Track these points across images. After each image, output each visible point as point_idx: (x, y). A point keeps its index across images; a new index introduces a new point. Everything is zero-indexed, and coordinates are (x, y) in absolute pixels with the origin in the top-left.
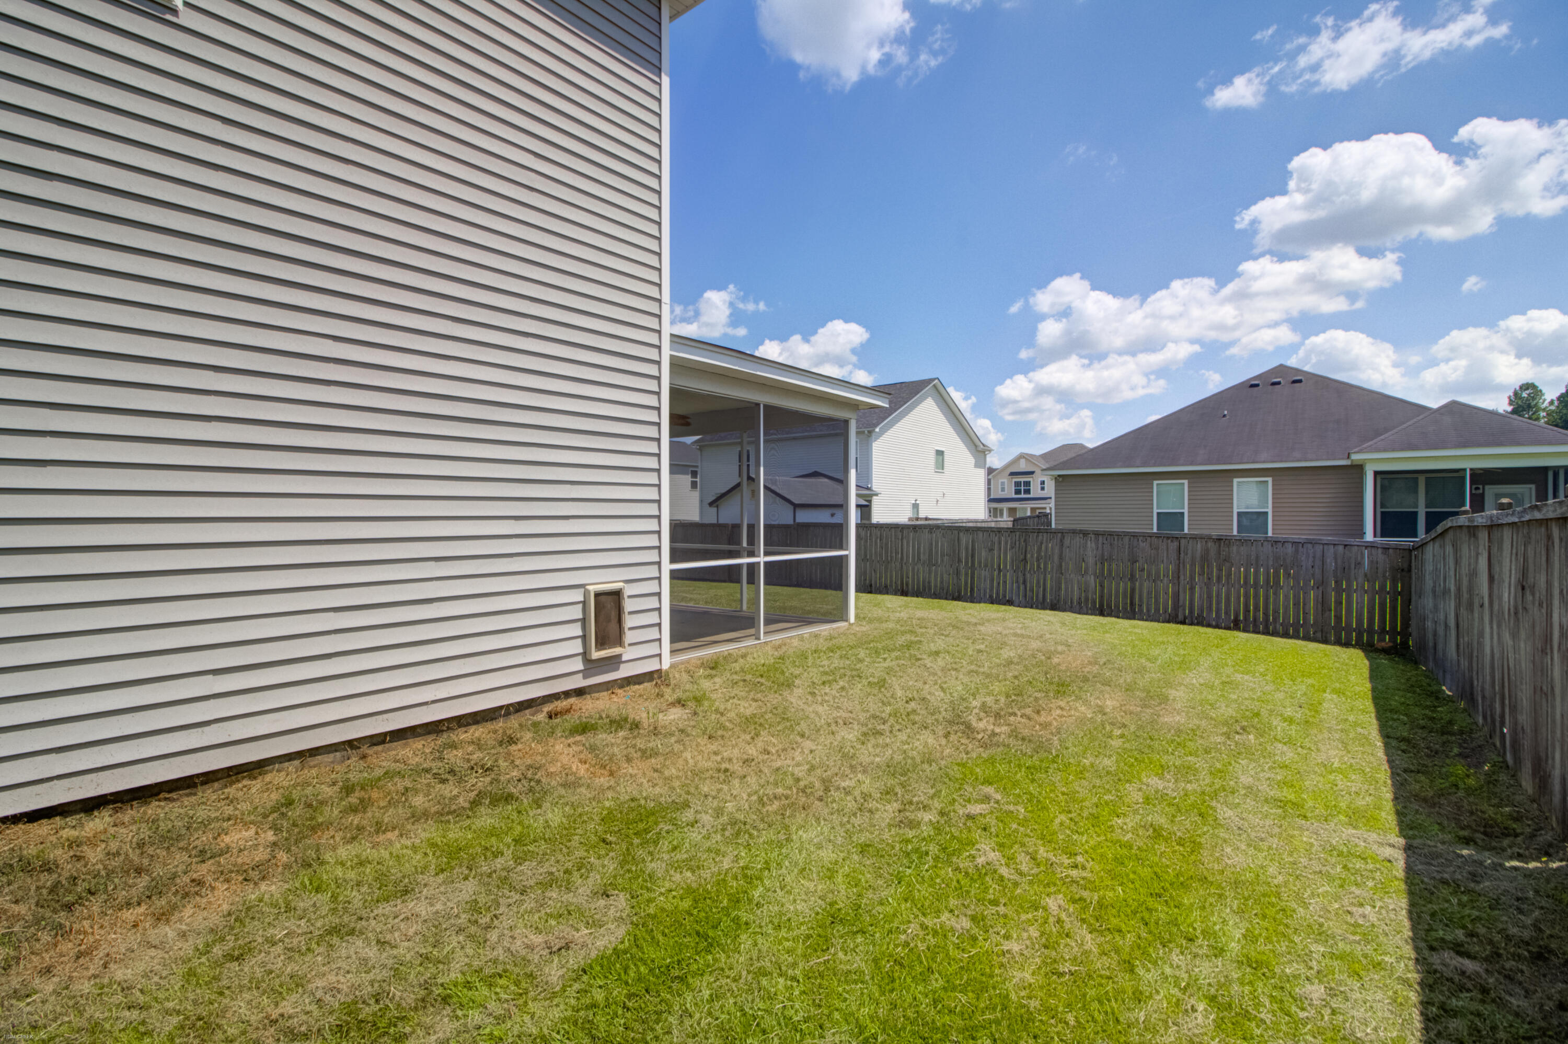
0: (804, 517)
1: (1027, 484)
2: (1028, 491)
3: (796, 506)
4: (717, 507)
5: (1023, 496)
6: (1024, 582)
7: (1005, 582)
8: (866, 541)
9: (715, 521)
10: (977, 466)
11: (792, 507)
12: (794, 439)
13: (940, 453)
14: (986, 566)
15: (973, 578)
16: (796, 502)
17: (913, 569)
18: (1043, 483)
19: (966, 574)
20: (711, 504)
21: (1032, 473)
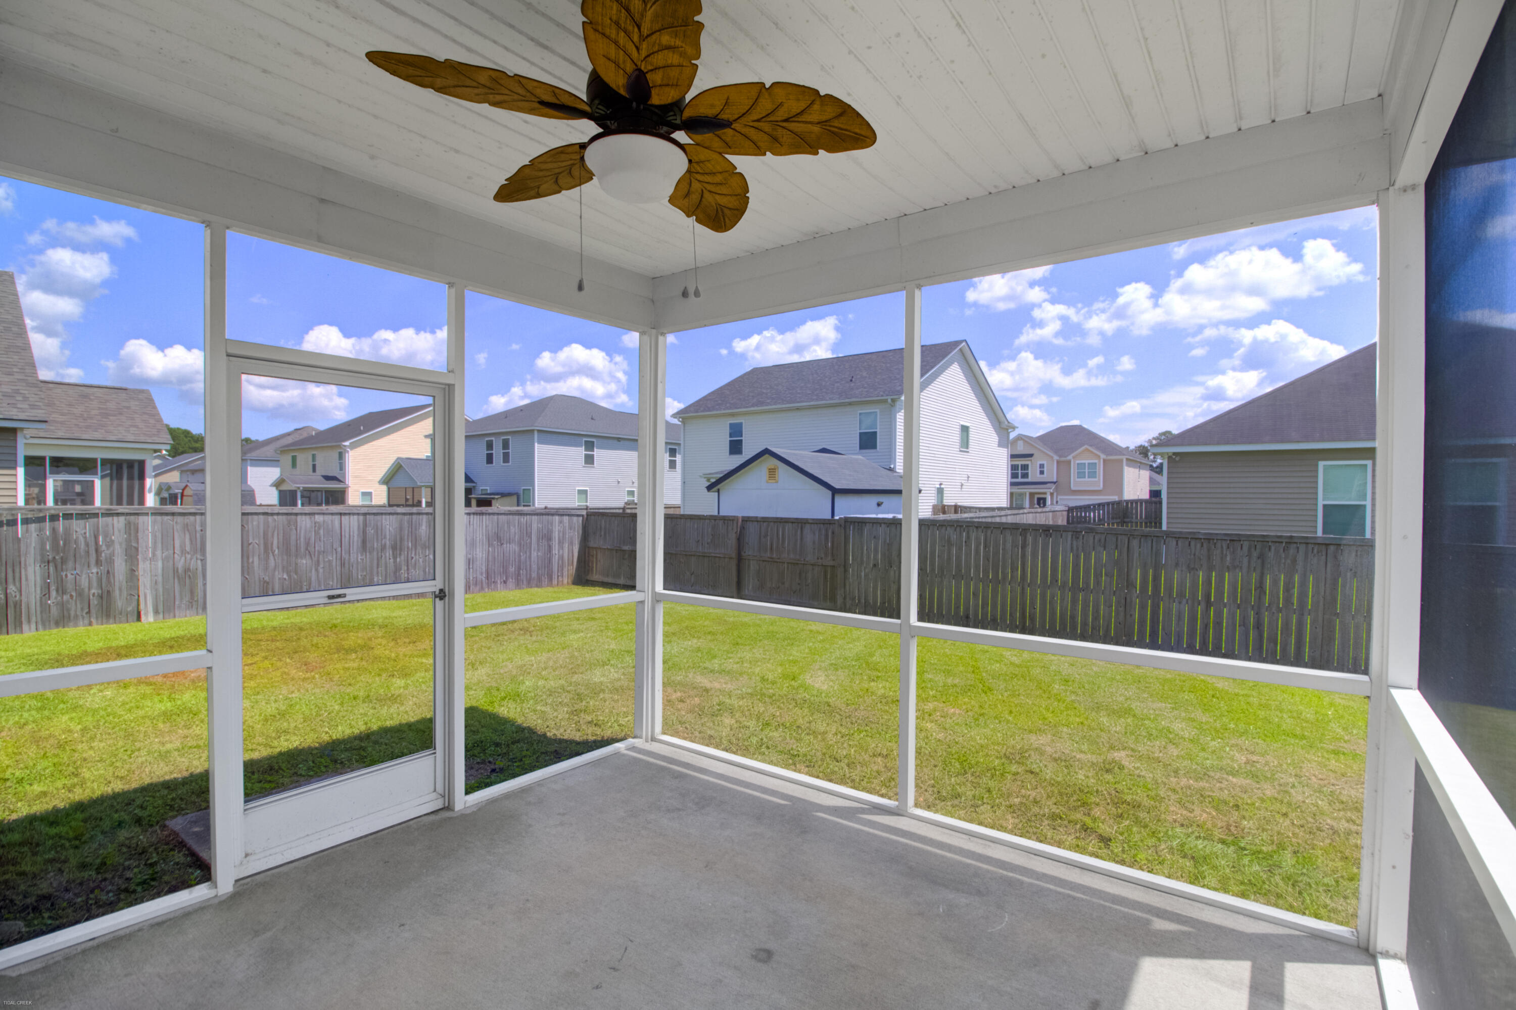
0: (848, 508)
1: (1025, 467)
2: (1025, 475)
3: (835, 492)
4: (718, 491)
5: (1020, 480)
6: (1259, 626)
7: (1218, 624)
8: (960, 549)
9: (716, 514)
10: (1000, 445)
11: (829, 493)
12: (798, 409)
13: (965, 429)
14: (1181, 594)
15: (1155, 614)
16: (837, 486)
17: (1043, 596)
18: (1042, 466)
19: (1143, 607)
20: (709, 488)
21: (1031, 455)
